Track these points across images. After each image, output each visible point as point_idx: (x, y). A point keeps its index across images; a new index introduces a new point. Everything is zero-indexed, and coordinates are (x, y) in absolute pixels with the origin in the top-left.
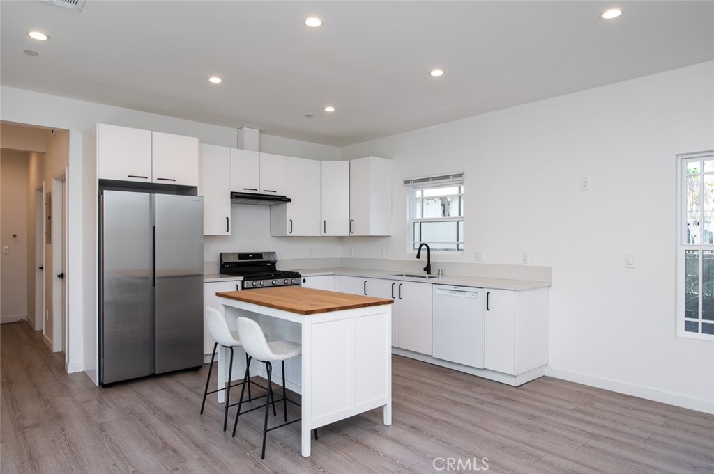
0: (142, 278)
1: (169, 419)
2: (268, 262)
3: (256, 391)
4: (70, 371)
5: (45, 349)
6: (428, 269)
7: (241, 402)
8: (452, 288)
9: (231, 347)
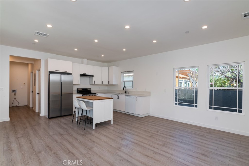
0: (58, 94)
1: (65, 124)
2: (89, 91)
3: (84, 118)
4: (41, 116)
5: (34, 111)
6: (126, 92)
7: (80, 120)
8: (129, 96)
9: (79, 108)
